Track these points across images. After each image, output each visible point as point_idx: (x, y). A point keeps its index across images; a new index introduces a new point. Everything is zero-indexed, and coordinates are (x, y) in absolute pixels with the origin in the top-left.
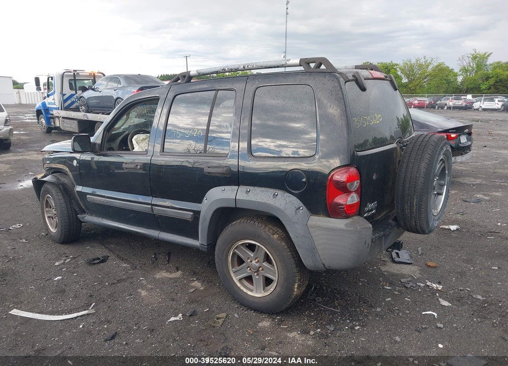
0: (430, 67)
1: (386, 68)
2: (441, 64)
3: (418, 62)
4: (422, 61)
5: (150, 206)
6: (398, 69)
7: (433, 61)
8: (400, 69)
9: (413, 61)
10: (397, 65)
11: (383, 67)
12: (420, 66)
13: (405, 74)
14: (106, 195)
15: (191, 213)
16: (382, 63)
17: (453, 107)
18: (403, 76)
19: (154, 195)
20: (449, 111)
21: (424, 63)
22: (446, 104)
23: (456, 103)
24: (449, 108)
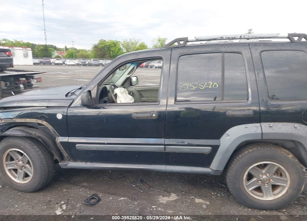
0: (138, 44)
1: (114, 44)
2: (143, 43)
3: (131, 41)
4: (133, 41)
5: (163, 147)
6: (120, 45)
7: (139, 42)
8: (122, 44)
9: (128, 40)
10: (119, 42)
11: (112, 43)
12: (132, 43)
13: (125, 47)
14: (106, 142)
15: (210, 148)
16: (111, 41)
17: (158, 67)
18: (123, 48)
19: (166, 137)
20: (156, 69)
21: (134, 42)
22: (154, 65)
23: (159, 65)
24: (156, 67)
